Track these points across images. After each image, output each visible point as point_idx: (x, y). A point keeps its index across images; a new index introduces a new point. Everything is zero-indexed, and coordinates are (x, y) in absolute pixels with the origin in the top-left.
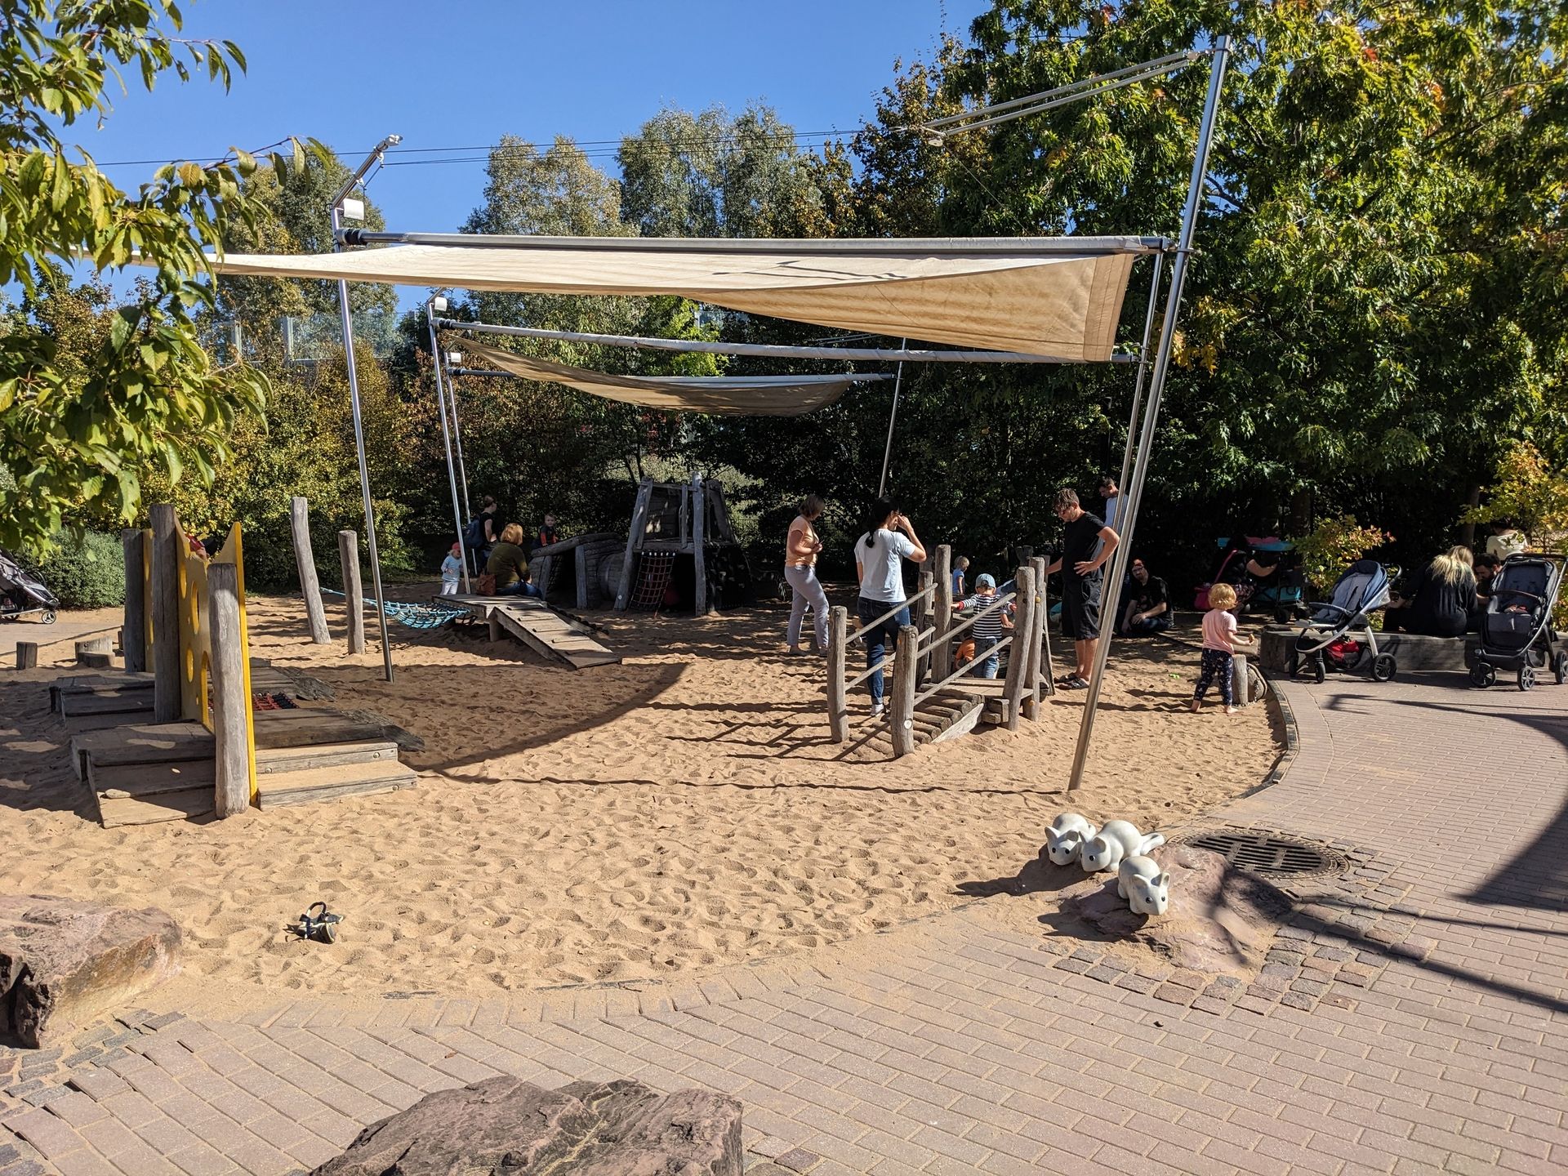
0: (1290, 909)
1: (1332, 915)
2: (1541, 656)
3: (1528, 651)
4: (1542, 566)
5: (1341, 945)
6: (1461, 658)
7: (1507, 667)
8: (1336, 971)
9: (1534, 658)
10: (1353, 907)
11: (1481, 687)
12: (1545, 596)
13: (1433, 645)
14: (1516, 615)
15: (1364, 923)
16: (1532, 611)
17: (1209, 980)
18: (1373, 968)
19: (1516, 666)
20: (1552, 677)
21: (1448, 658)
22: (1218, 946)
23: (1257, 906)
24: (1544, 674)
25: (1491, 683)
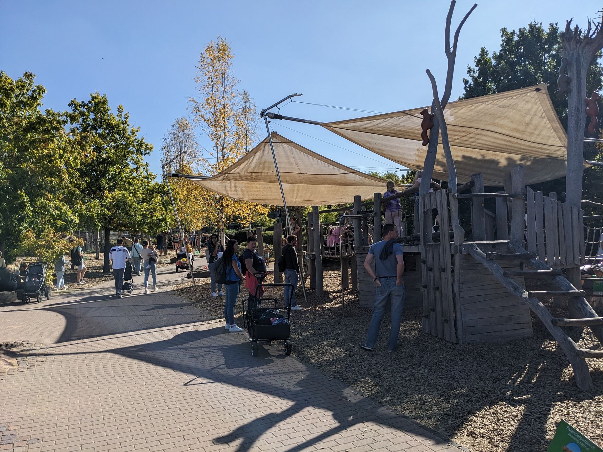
0: (16, 354)
1: (28, 353)
2: (42, 292)
3: (39, 291)
4: (41, 266)
5: (34, 357)
6: (16, 297)
7: (33, 297)
8: (36, 361)
9: (41, 293)
10: (32, 350)
11: (26, 304)
12: (43, 274)
13: (7, 294)
14: (35, 281)
15: (37, 352)
16: (39, 279)
17: (8, 370)
18: (43, 358)
19: (36, 296)
20: (46, 298)
21: (12, 298)
22: (5, 363)
23: (8, 355)
24: (44, 298)
25: (30, 302)
